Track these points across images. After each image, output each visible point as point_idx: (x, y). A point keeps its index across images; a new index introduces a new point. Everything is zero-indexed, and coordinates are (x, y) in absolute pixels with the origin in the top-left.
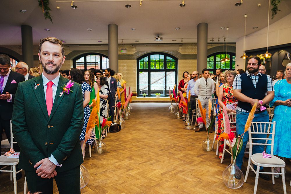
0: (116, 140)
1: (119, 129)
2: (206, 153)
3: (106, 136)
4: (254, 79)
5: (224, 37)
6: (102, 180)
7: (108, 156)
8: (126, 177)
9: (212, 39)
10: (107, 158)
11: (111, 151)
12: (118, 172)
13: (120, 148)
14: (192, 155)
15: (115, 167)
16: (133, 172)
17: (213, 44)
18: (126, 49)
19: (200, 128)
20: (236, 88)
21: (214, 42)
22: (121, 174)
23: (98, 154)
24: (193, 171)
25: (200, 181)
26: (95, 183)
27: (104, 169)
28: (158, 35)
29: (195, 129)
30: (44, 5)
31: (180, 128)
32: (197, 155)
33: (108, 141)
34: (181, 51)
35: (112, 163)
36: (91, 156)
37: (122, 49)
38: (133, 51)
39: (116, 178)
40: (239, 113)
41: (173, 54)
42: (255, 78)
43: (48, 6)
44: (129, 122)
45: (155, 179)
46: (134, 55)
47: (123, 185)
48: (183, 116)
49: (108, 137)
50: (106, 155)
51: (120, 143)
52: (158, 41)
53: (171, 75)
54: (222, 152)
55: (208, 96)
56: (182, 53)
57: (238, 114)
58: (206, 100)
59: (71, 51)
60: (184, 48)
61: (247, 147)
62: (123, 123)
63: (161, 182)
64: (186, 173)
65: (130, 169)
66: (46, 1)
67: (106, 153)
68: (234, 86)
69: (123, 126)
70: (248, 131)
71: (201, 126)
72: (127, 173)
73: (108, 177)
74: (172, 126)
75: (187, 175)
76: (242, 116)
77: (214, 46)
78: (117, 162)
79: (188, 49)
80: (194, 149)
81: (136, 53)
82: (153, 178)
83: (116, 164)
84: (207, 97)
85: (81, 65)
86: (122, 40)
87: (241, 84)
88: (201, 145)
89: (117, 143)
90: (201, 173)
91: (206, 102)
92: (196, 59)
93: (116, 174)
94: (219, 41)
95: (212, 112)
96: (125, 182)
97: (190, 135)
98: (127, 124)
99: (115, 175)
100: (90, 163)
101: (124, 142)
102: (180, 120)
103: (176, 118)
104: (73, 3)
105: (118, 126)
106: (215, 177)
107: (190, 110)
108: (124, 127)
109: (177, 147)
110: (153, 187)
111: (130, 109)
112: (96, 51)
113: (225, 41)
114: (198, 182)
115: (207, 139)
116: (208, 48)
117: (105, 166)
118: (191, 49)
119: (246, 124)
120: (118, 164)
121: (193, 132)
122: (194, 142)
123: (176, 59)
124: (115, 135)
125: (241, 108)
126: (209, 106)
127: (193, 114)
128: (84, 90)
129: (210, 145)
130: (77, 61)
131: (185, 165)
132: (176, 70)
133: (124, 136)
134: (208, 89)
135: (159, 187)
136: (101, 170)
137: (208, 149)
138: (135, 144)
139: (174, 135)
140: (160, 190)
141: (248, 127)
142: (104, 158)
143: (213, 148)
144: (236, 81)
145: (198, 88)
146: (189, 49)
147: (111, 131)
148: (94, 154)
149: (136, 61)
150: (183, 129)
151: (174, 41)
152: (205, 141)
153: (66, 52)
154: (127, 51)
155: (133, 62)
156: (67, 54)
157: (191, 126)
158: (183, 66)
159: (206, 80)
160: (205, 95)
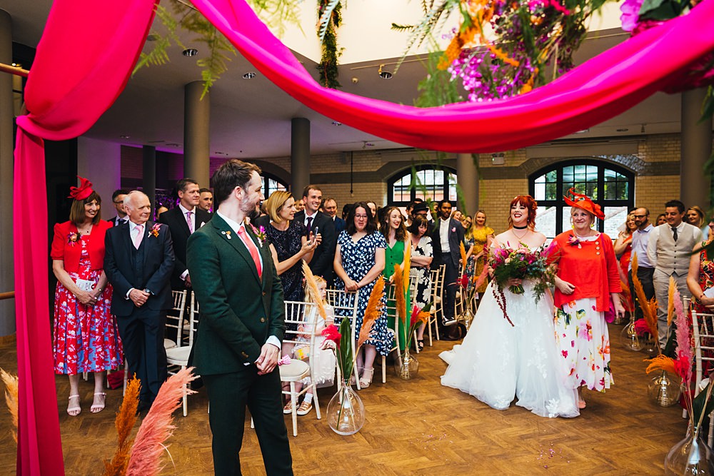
1: (461, 333)
2: (654, 410)
6: (392, 428)
7: (420, 385)
8: (442, 429)
10: (415, 389)
11: (430, 376)
12: (429, 419)
15: (427, 408)
16: (460, 423)
18: (502, 155)
22: (434, 422)
23: (401, 378)
24: (602, 444)
25: (608, 466)
26: (377, 430)
27: (403, 408)
29: (651, 350)
30: (328, 78)
32: (628, 412)
33: (431, 357)
34: (643, 154)
35: (423, 400)
36: (384, 381)
37: (494, 156)
38: (520, 160)
39: (420, 428)
41: (622, 163)
43: (336, 79)
45: (504, 445)
46: (521, 167)
47: (431, 443)
49: (435, 348)
50: (415, 383)
55: (680, 268)
56: (646, 161)
59: (384, 164)
60: (650, 146)
63: (514, 451)
64: (582, 444)
65: (455, 417)
66: (333, 71)
67: (418, 379)
72: (447, 423)
73: (405, 424)
75: (582, 449)
78: (432, 400)
79: (664, 149)
80: (627, 396)
81: (526, 163)
82: (498, 440)
83: (430, 402)
84: (676, 271)
85: (404, 192)
90: (619, 450)
92: (679, 175)
93: (422, 421)
96: (436, 439)
97: (633, 363)
99: (420, 422)
100: (380, 394)
104: (382, 67)
105: (459, 327)
106: (654, 466)
110: (489, 457)
112: (435, 161)
114: (603, 466)
115: (662, 375)
117: (406, 403)
120: (434, 403)
122: (635, 382)
123: (631, 176)
128: (374, 246)
130: (396, 184)
131: (585, 428)
132: (630, 204)
134: (681, 250)
135: (503, 461)
136: (395, 409)
137: (664, 400)
140: (504, 466)
142: (411, 388)
145: (655, 249)
146: (668, 149)
148: (392, 377)
149: (526, 180)
150: (619, 348)
151: (622, 132)
152: (655, 380)
153: (374, 166)
154: (506, 159)
155: (519, 184)
156: (376, 170)
157: (640, 342)
158: (648, 191)
159: (675, 230)
160: (672, 265)
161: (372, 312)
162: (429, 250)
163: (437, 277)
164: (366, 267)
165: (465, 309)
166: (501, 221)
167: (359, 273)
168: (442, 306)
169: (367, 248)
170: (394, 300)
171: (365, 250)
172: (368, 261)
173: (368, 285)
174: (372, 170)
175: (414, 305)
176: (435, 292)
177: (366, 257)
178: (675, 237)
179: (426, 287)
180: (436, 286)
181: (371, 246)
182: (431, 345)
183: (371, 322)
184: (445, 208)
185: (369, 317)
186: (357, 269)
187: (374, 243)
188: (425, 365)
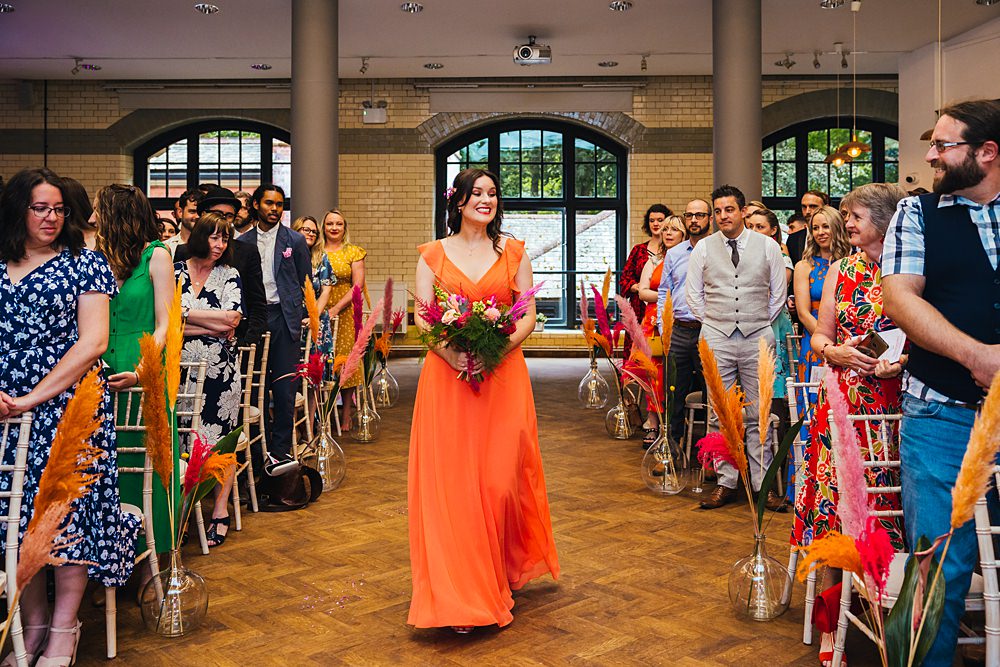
0: (282, 551)
1: (308, 490)
2: (745, 634)
3: (232, 529)
4: (985, 226)
5: (839, 48)
7: (212, 649)
9: (782, 58)
11: (238, 616)
13: (292, 602)
14: (672, 643)
17: (788, 83)
18: (382, 105)
19: (726, 489)
20: (897, 269)
21: (793, 71)
23: (163, 636)
28: (531, 38)
29: (698, 490)
31: (621, 488)
32: (697, 646)
33: (239, 560)
34: (642, 111)
36: (112, 653)
37: (367, 105)
38: (418, 116)
40: (916, 413)
41: (604, 127)
42: (988, 220)
44: (372, 453)
46: (421, 129)
48: (646, 426)
49: (246, 534)
50: (197, 643)
51: (295, 571)
52: (529, 65)
53: (600, 226)
54: (833, 628)
55: (747, 320)
56: (646, 125)
57: (911, 416)
58: (737, 342)
59: (125, 114)
60: (653, 99)
61: (971, 605)
62: (334, 462)
67: (205, 632)
68: (889, 257)
69: (332, 476)
70: (974, 520)
71: (728, 476)
74: (585, 474)
76: (929, 426)
77: (796, 90)
79: (675, 105)
80: (687, 607)
81: (431, 122)
84: (738, 326)
85: (171, 182)
86: (364, 58)
87: (922, 248)
88: (722, 583)
89: (283, 572)
91: (739, 355)
92: (710, 152)
94: (816, 64)
95: (779, 406)
97: (673, 524)
98: (363, 463)
101: (322, 563)
102: (630, 443)
103: (612, 435)
105: (305, 477)
107: (675, 392)
108: (341, 483)
109: (596, 595)
111: (389, 390)
112: (242, 111)
113: (845, 64)
115: (756, 554)
116: (765, 98)
118: (688, 105)
119: (958, 481)
121: (691, 511)
122: (691, 567)
123: (620, 153)
124: (286, 527)
125: (920, 379)
126: (760, 371)
127: (692, 412)
128: (74, 288)
129: (771, 582)
130: (153, 159)
132: (619, 206)
133: (332, 530)
134: (746, 285)
137: (762, 606)
138: (378, 577)
139: (591, 523)
141: (972, 500)
143: (788, 604)
144: (899, 229)
145: (700, 283)
146: (681, 105)
147: (269, 501)
148: (135, 636)
149: (431, 157)
150: (639, 492)
151: (608, 68)
152: (741, 565)
153: (103, 117)
154: (391, 113)
155: (417, 164)
156: (106, 126)
157: (678, 476)
158: (650, 182)
159: (733, 244)
160: (732, 314)
161: (62, 477)
162: (232, 295)
163: (251, 361)
164: (50, 349)
165: (316, 432)
166: (381, 239)
167: (29, 365)
168: (263, 429)
169: (49, 296)
170: (139, 427)
171: (43, 302)
172: (56, 332)
173: (56, 398)
174: (97, 127)
175: (194, 437)
176: (248, 398)
177: (45, 320)
178: (735, 260)
179: (227, 387)
180: (249, 383)
181: (61, 290)
182: (239, 528)
183: (59, 509)
184: (270, 203)
185: (53, 495)
186: (21, 356)
187: (76, 282)
188: (224, 587)
